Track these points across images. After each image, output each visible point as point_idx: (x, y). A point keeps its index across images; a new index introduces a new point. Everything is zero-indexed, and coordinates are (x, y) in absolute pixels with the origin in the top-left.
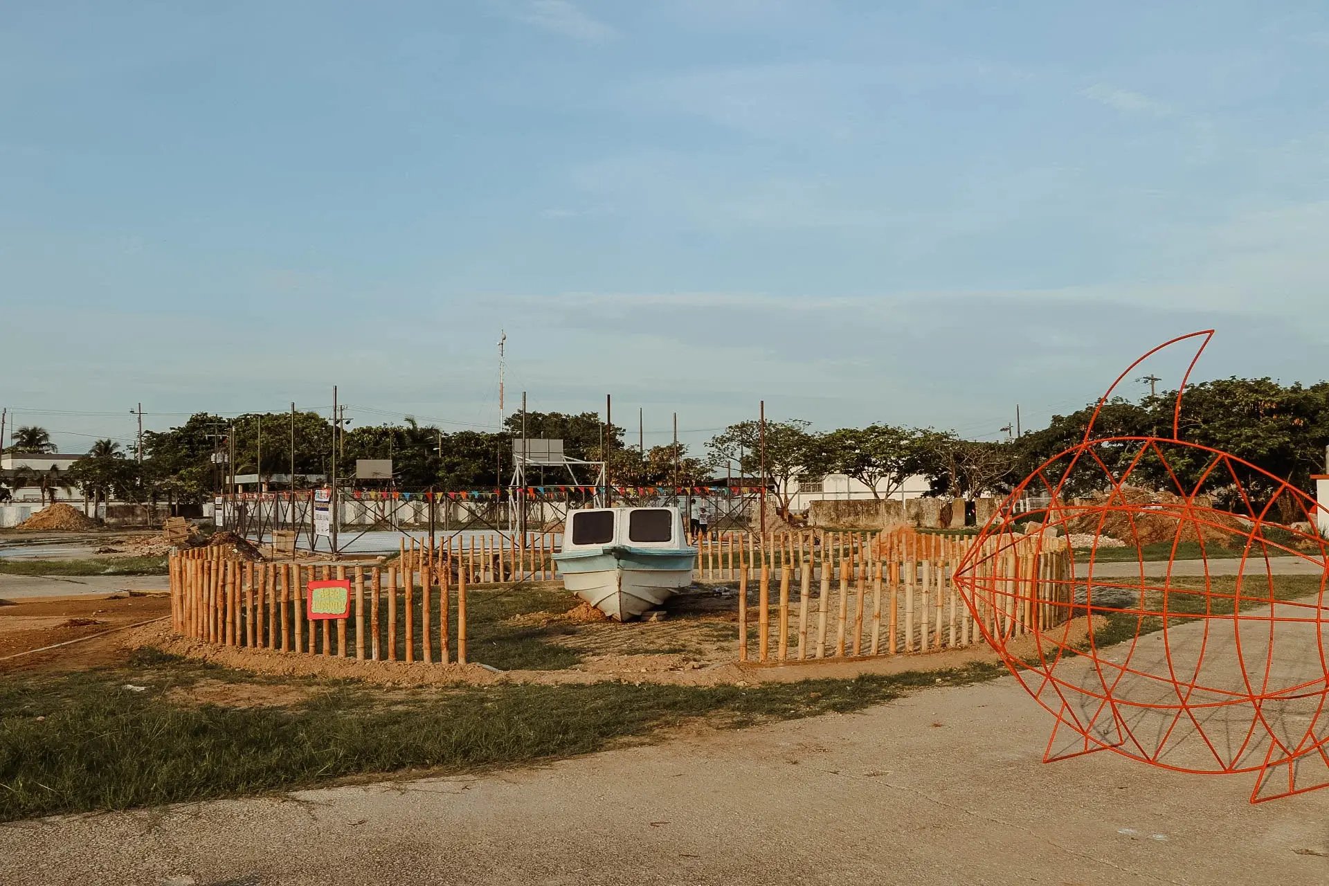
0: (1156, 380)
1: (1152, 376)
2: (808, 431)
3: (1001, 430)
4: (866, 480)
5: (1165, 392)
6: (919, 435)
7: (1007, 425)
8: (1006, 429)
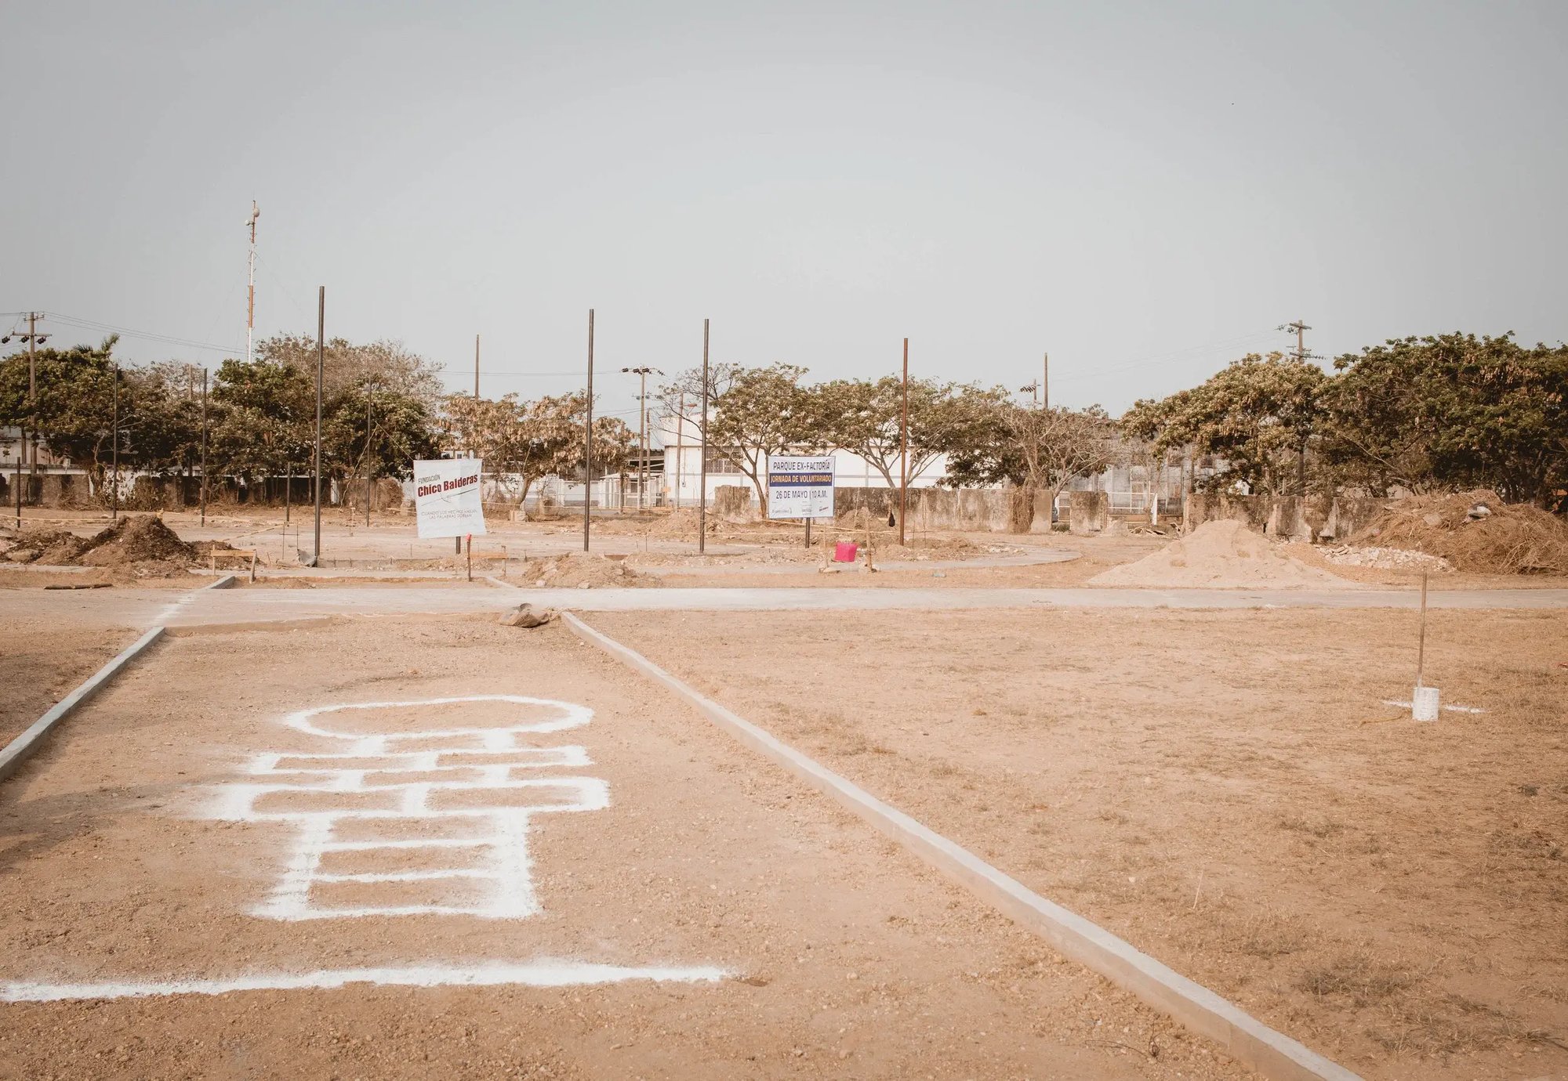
0: (1305, 328)
1: (1301, 321)
2: (804, 383)
3: (1022, 390)
4: (875, 458)
5: (1366, 349)
6: (957, 393)
7: (1029, 384)
8: (1030, 390)
